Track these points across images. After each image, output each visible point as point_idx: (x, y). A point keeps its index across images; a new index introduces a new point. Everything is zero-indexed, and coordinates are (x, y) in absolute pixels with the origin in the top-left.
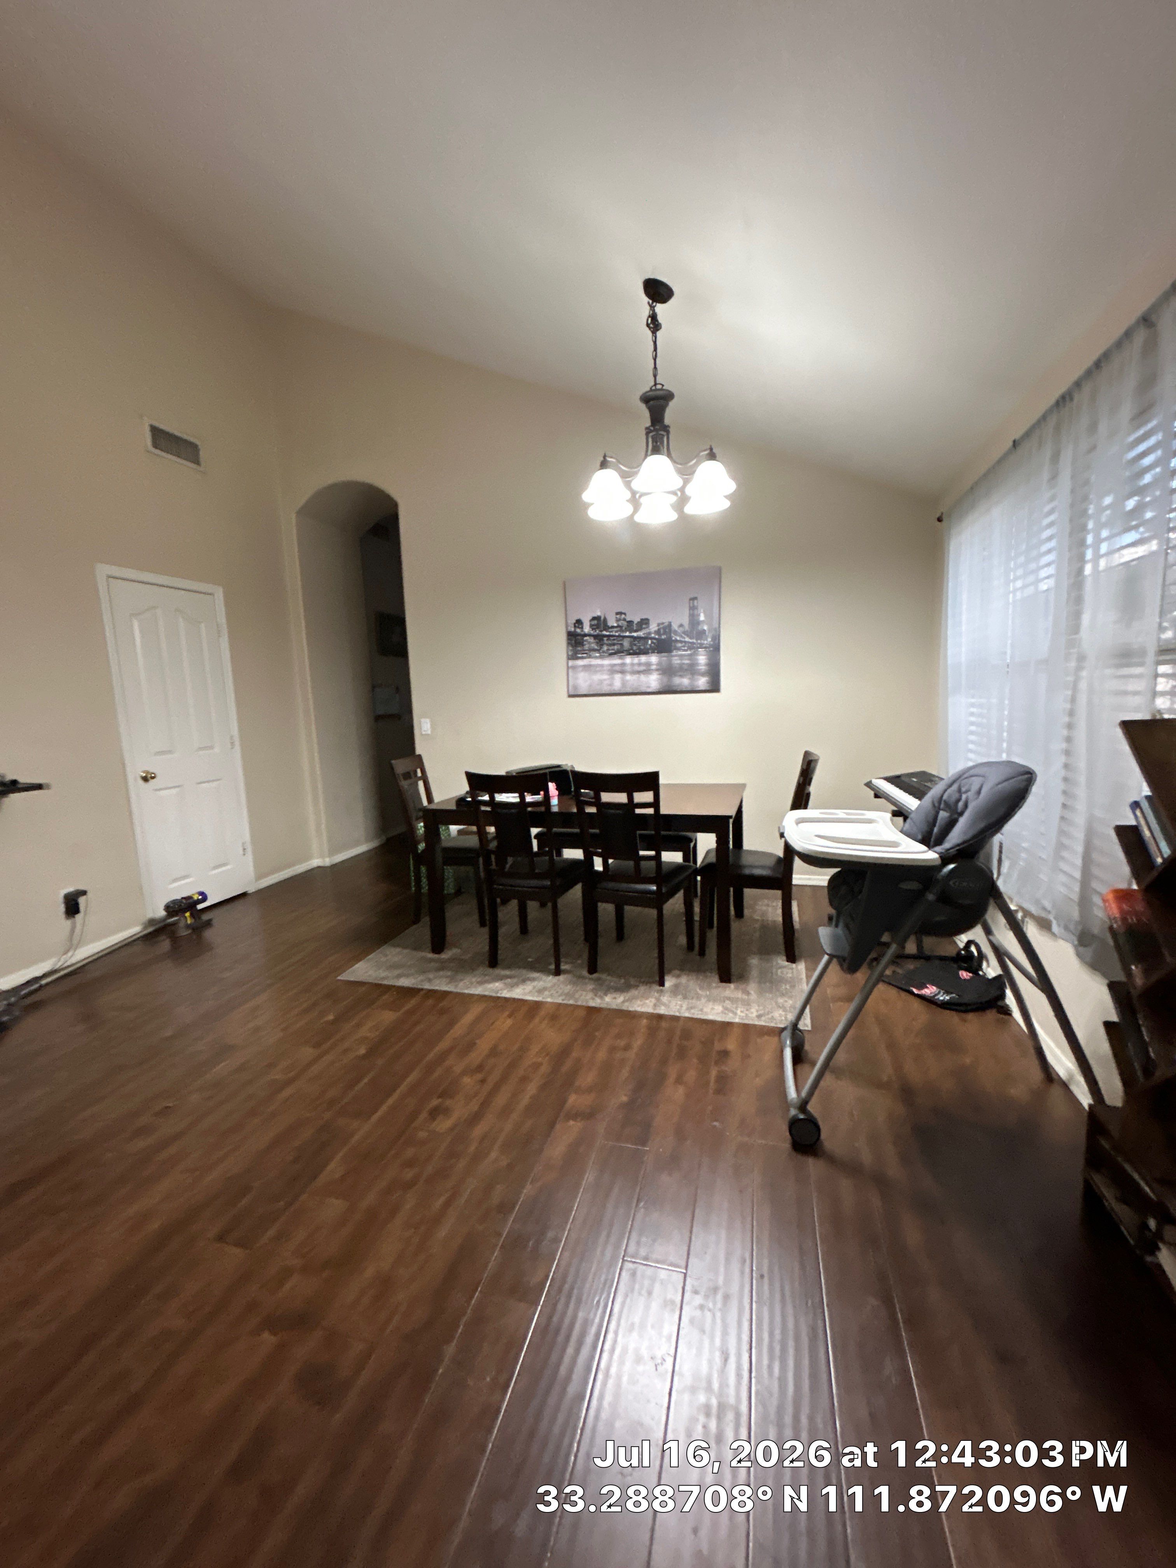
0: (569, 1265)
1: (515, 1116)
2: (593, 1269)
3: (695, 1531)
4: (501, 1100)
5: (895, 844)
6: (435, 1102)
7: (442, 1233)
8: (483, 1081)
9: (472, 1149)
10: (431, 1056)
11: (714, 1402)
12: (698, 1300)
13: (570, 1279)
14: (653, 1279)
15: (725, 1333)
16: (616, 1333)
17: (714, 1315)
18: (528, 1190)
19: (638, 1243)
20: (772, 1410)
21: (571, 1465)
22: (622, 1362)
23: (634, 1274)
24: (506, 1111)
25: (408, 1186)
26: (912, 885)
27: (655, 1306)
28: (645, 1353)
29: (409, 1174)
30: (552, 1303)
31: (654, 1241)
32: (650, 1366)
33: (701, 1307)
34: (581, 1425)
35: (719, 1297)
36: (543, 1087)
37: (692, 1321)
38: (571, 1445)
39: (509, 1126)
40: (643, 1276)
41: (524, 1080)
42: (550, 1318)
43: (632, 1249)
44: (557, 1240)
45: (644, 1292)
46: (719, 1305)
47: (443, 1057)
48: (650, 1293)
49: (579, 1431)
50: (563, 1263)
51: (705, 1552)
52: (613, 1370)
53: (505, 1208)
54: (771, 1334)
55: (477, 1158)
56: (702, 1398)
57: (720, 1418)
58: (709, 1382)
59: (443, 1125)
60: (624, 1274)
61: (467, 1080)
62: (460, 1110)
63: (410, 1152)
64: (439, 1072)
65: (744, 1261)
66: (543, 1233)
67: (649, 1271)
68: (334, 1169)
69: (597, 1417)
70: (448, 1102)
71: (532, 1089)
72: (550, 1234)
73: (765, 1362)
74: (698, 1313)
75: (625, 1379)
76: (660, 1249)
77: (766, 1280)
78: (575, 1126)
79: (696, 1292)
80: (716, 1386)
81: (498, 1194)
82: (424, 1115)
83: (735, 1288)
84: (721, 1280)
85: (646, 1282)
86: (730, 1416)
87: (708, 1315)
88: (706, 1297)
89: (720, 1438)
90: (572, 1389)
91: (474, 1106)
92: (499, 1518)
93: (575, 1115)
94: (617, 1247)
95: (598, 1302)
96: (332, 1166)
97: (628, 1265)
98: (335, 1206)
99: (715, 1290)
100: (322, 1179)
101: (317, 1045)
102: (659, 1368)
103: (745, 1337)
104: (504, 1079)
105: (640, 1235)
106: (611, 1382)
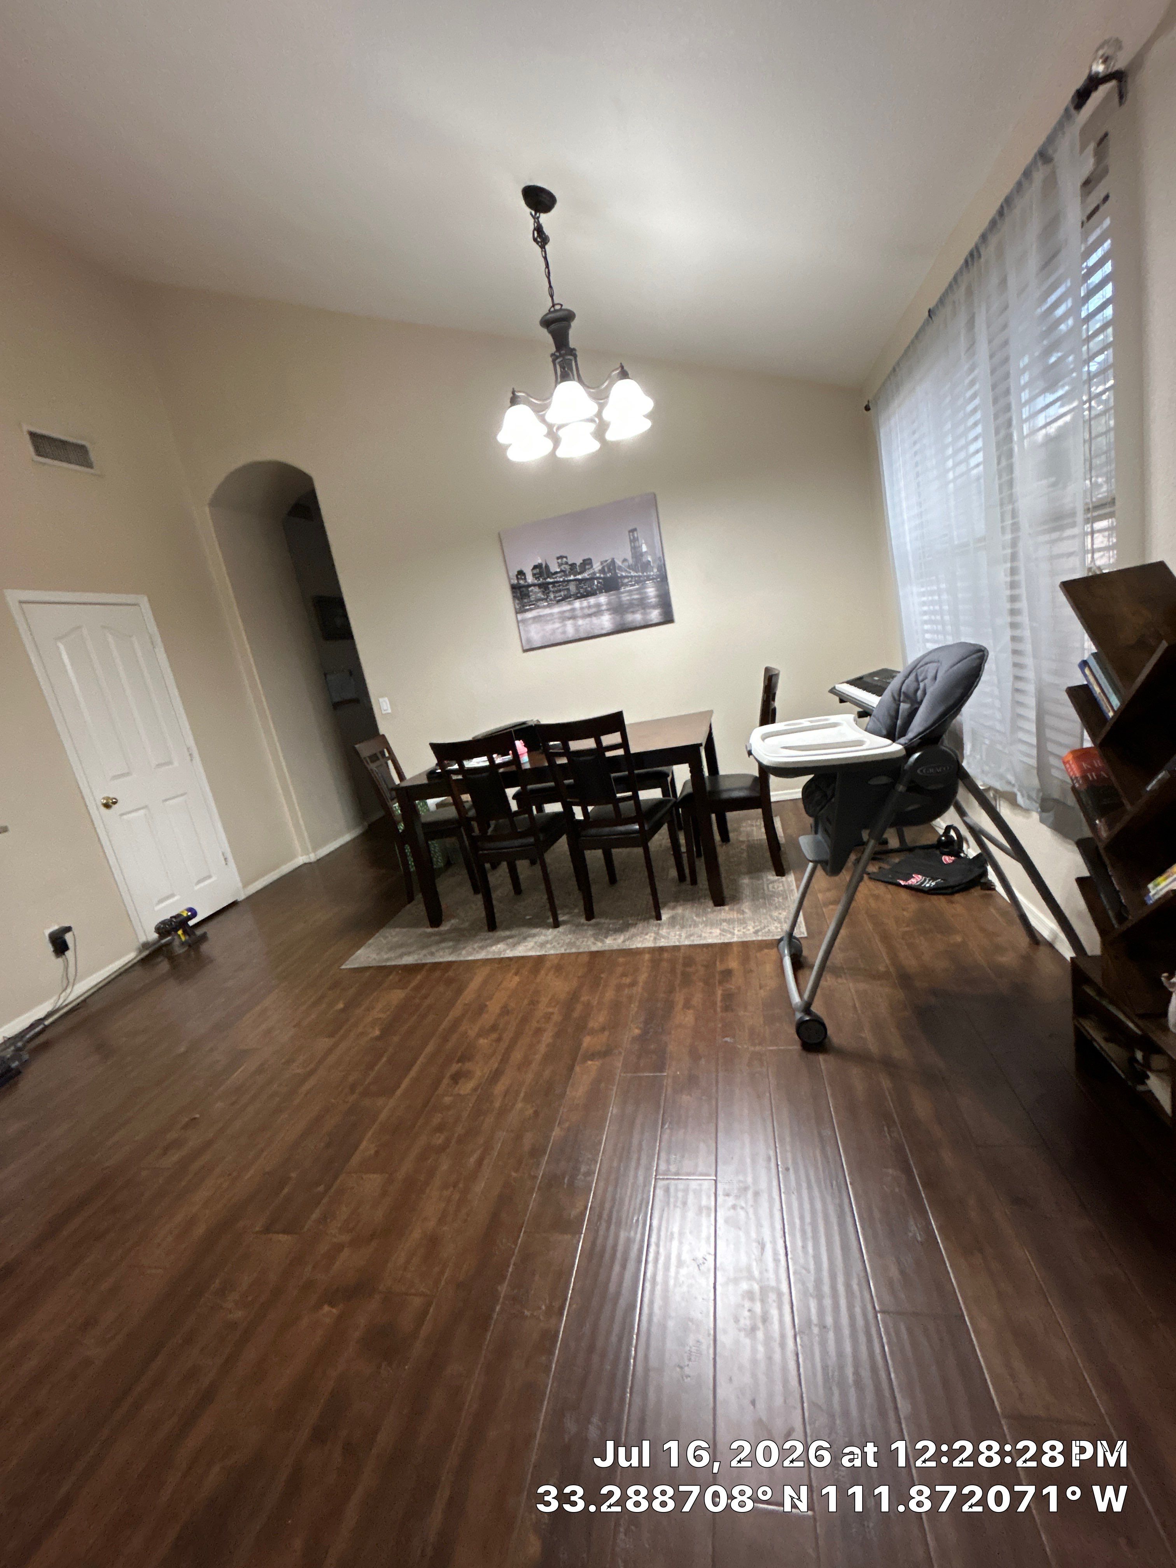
0: (605, 1191)
1: (534, 1066)
2: (629, 1193)
3: (753, 1403)
4: (517, 1056)
5: (860, 743)
6: (455, 1067)
7: (479, 1187)
8: (499, 1040)
9: (497, 1104)
10: (445, 1024)
11: (756, 1287)
12: (731, 1201)
13: (607, 1206)
14: (686, 1191)
15: (759, 1225)
16: (658, 1245)
17: (747, 1213)
18: (557, 1133)
19: (668, 1162)
20: (811, 1286)
21: (632, 1368)
22: (667, 1268)
23: (667, 1190)
24: (526, 1063)
25: (443, 1148)
26: (884, 780)
27: (690, 1215)
28: (686, 1257)
29: (439, 1139)
30: (594, 1229)
31: (683, 1157)
32: (693, 1268)
33: (734, 1207)
34: (636, 1331)
35: (750, 1194)
36: (557, 1035)
37: (727, 1221)
38: (629, 1351)
39: (529, 1077)
40: (677, 1190)
41: (539, 1031)
42: (594, 1243)
43: (663, 1167)
44: (590, 1173)
45: (679, 1204)
46: (751, 1202)
47: (456, 1023)
48: (685, 1203)
49: (635, 1336)
50: (600, 1192)
51: (764, 1419)
52: (659, 1279)
53: (536, 1152)
54: (802, 1218)
55: (503, 1111)
56: (744, 1286)
57: (763, 1301)
58: (749, 1269)
59: (466, 1087)
60: (658, 1191)
61: (482, 1041)
62: (480, 1070)
63: (437, 1119)
64: (454, 1038)
65: (769, 1159)
66: (576, 1169)
67: (681, 1185)
68: (367, 1147)
69: (650, 1321)
70: (468, 1066)
71: (547, 1038)
72: (584, 1169)
73: (799, 1243)
74: (732, 1213)
75: (672, 1282)
76: (688, 1165)
77: (791, 1170)
78: (593, 1065)
79: (728, 1195)
80: (756, 1274)
81: (528, 1140)
82: (446, 1081)
83: (763, 1185)
84: (750, 1180)
85: (680, 1194)
86: (772, 1296)
87: (742, 1213)
88: (737, 1197)
89: (765, 1319)
90: (622, 1303)
91: (494, 1064)
92: (571, 1426)
93: (592, 1056)
94: (648, 1168)
95: (637, 1220)
96: (364, 1144)
97: (661, 1183)
98: (373, 1182)
99: (746, 1189)
100: (356, 1159)
101: (331, 1035)
102: (702, 1268)
103: (778, 1226)
104: (518, 1035)
105: (669, 1153)
106: (659, 1288)
